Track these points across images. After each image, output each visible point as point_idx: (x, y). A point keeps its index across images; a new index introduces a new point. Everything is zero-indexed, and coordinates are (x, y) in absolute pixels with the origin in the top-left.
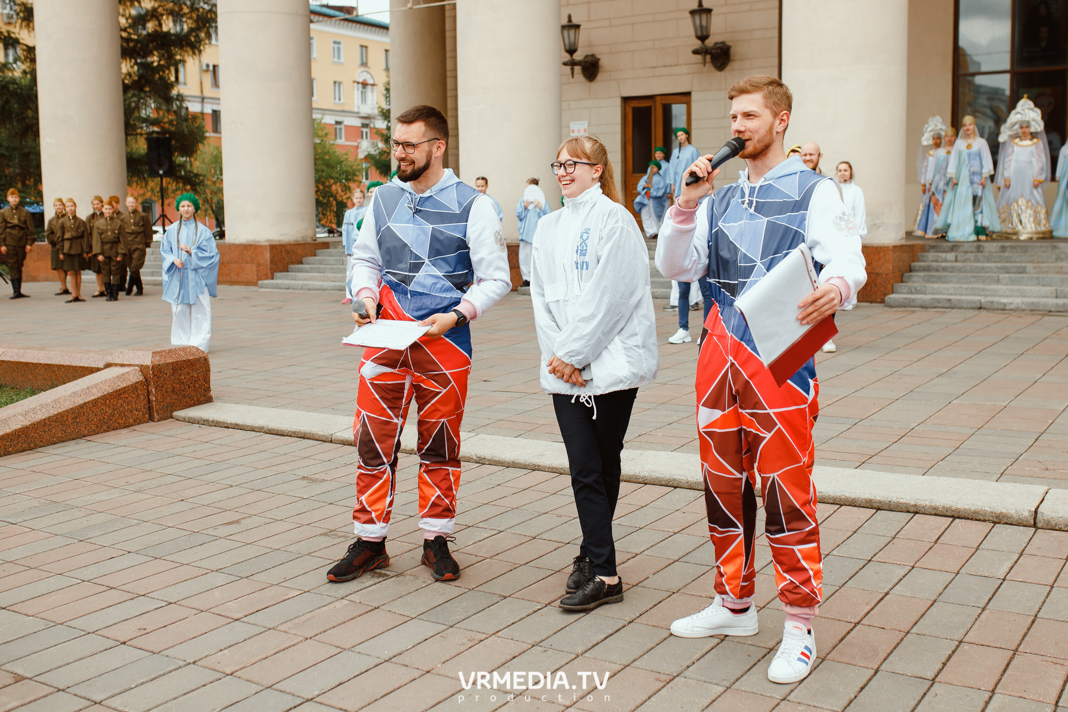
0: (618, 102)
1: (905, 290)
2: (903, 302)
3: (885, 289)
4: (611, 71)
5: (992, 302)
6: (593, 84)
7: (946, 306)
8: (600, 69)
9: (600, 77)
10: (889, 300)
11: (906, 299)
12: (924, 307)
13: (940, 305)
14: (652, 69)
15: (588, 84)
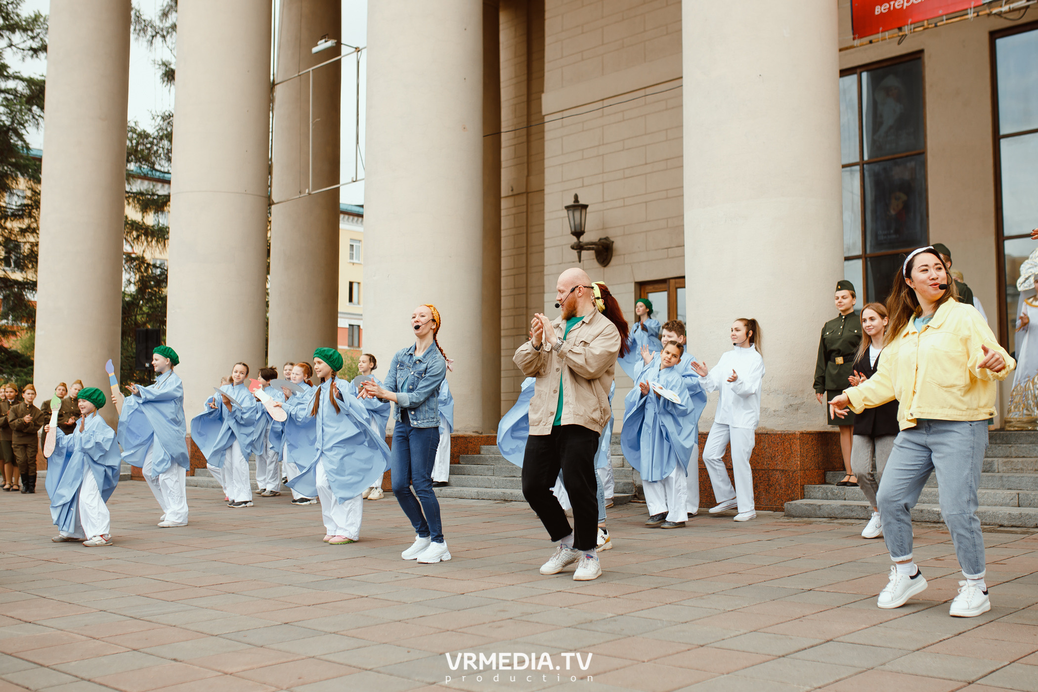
0: (632, 287)
1: (819, 494)
2: (807, 509)
3: (793, 492)
4: (624, 255)
5: (922, 511)
6: (606, 269)
7: (862, 516)
8: (614, 253)
9: (614, 261)
10: (789, 507)
11: (810, 505)
12: (832, 517)
13: (854, 514)
14: (666, 250)
15: (602, 269)
